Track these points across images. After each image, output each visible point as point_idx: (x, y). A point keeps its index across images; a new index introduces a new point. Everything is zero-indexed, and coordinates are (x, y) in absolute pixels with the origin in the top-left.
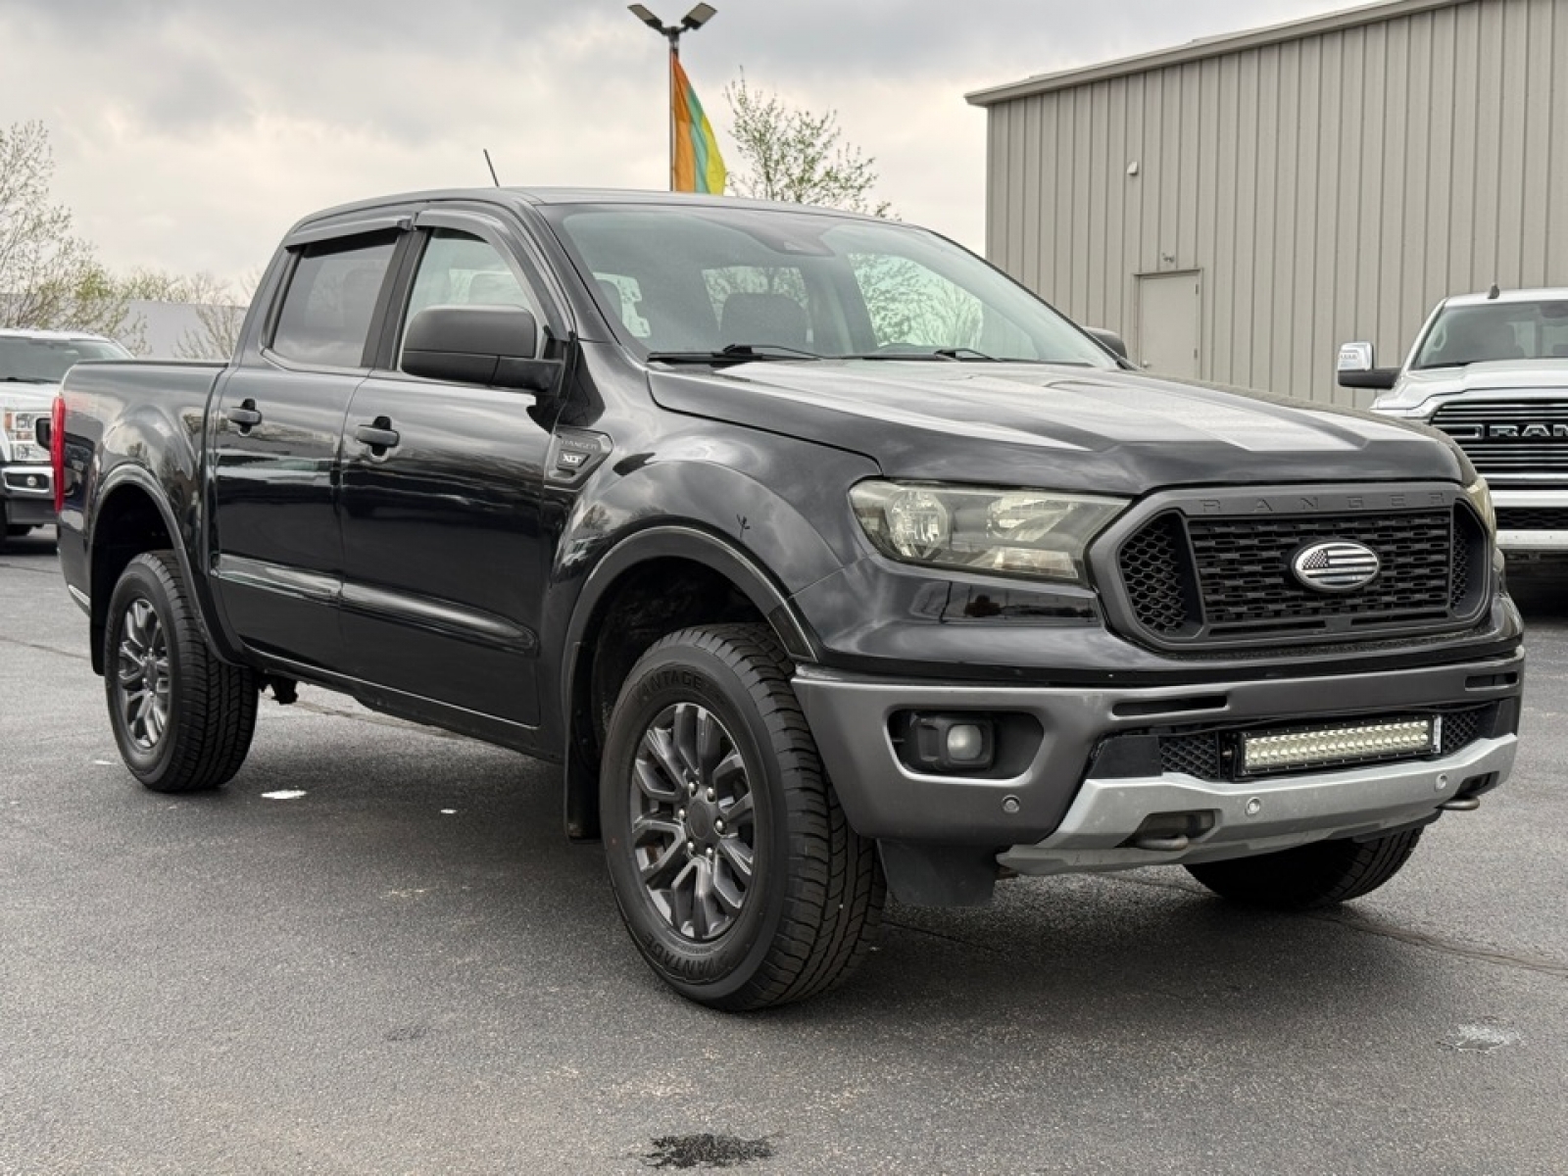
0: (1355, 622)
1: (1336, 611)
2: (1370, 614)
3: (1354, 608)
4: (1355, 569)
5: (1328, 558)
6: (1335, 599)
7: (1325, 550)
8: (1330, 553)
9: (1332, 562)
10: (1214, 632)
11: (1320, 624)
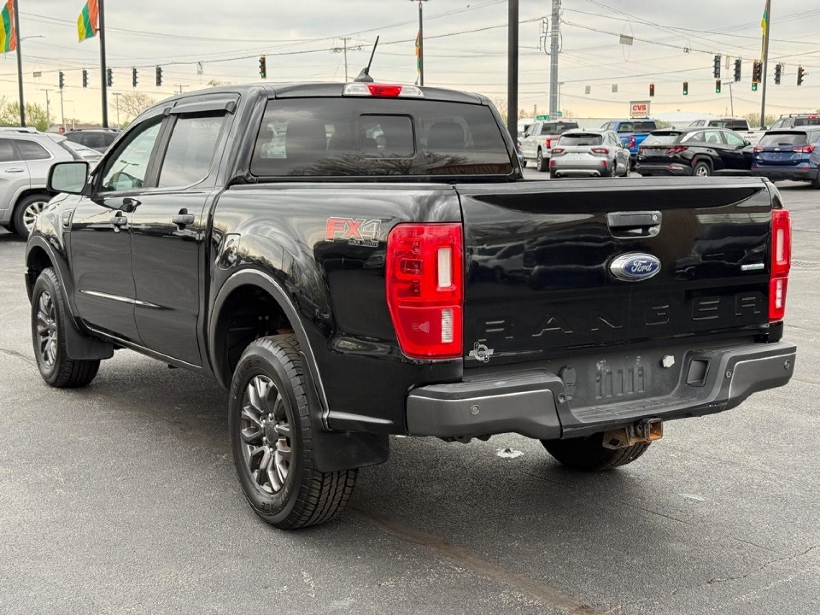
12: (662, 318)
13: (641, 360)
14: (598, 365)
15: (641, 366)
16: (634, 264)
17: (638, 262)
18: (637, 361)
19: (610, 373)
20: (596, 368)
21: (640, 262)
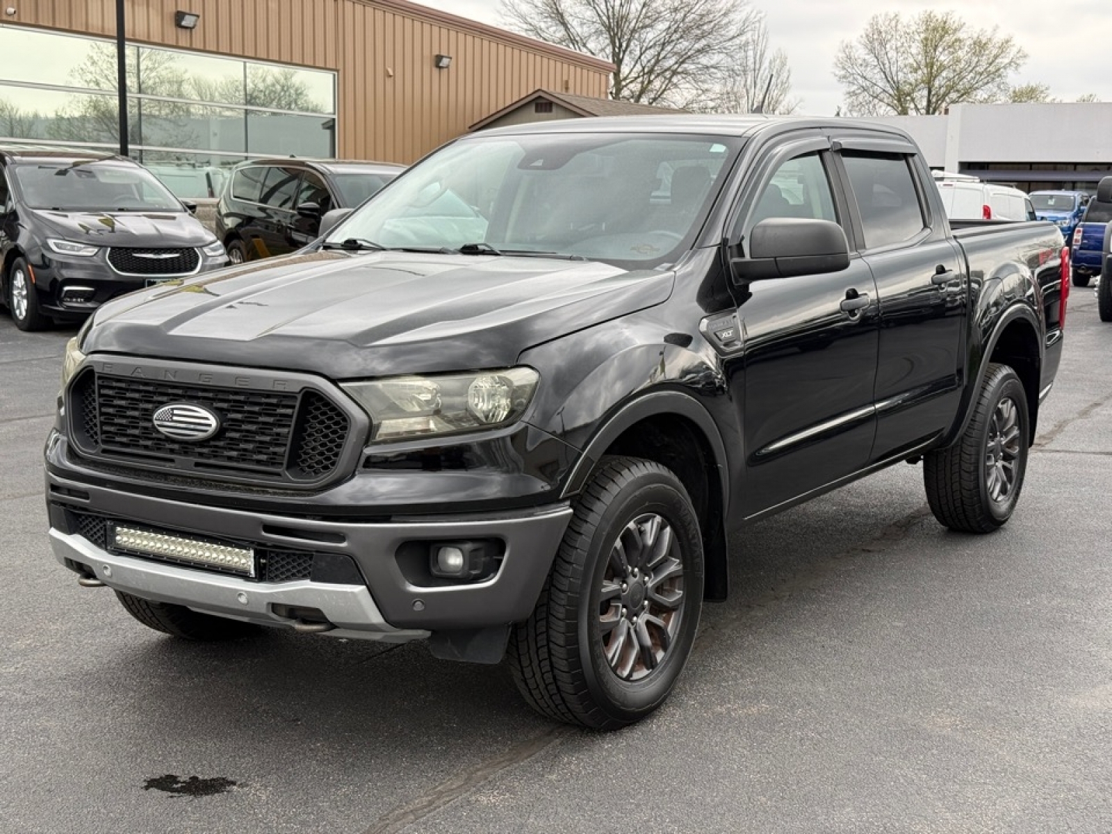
0: (197, 464)
1: (186, 453)
2: (212, 461)
3: (201, 455)
4: (192, 426)
5: (173, 415)
6: (187, 446)
7: (173, 409)
8: (176, 412)
9: (175, 418)
10: (104, 451)
11: (172, 461)
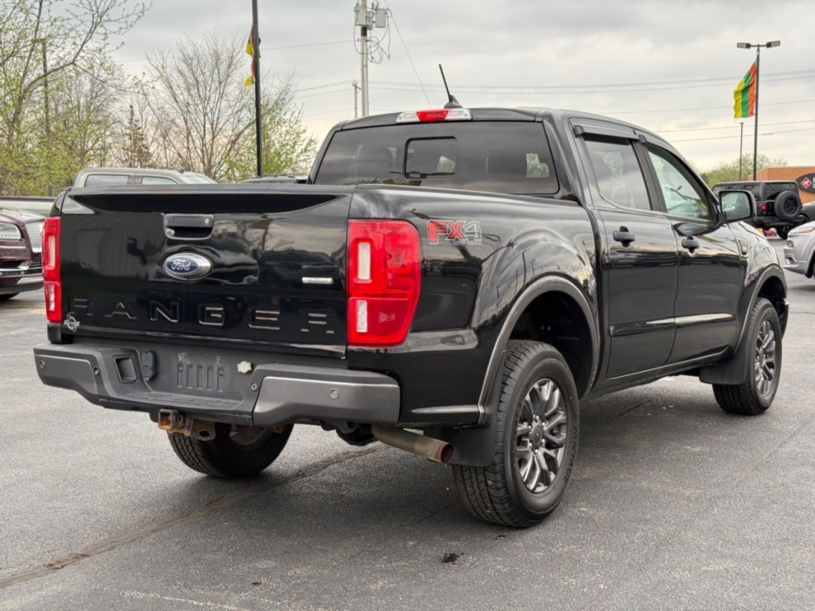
12: (216, 320)
13: (221, 360)
14: (179, 355)
15: (220, 365)
16: (175, 263)
17: (177, 261)
18: (216, 360)
19: (191, 366)
20: (178, 359)
21: (179, 260)
